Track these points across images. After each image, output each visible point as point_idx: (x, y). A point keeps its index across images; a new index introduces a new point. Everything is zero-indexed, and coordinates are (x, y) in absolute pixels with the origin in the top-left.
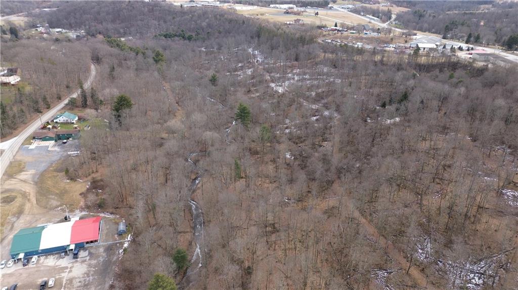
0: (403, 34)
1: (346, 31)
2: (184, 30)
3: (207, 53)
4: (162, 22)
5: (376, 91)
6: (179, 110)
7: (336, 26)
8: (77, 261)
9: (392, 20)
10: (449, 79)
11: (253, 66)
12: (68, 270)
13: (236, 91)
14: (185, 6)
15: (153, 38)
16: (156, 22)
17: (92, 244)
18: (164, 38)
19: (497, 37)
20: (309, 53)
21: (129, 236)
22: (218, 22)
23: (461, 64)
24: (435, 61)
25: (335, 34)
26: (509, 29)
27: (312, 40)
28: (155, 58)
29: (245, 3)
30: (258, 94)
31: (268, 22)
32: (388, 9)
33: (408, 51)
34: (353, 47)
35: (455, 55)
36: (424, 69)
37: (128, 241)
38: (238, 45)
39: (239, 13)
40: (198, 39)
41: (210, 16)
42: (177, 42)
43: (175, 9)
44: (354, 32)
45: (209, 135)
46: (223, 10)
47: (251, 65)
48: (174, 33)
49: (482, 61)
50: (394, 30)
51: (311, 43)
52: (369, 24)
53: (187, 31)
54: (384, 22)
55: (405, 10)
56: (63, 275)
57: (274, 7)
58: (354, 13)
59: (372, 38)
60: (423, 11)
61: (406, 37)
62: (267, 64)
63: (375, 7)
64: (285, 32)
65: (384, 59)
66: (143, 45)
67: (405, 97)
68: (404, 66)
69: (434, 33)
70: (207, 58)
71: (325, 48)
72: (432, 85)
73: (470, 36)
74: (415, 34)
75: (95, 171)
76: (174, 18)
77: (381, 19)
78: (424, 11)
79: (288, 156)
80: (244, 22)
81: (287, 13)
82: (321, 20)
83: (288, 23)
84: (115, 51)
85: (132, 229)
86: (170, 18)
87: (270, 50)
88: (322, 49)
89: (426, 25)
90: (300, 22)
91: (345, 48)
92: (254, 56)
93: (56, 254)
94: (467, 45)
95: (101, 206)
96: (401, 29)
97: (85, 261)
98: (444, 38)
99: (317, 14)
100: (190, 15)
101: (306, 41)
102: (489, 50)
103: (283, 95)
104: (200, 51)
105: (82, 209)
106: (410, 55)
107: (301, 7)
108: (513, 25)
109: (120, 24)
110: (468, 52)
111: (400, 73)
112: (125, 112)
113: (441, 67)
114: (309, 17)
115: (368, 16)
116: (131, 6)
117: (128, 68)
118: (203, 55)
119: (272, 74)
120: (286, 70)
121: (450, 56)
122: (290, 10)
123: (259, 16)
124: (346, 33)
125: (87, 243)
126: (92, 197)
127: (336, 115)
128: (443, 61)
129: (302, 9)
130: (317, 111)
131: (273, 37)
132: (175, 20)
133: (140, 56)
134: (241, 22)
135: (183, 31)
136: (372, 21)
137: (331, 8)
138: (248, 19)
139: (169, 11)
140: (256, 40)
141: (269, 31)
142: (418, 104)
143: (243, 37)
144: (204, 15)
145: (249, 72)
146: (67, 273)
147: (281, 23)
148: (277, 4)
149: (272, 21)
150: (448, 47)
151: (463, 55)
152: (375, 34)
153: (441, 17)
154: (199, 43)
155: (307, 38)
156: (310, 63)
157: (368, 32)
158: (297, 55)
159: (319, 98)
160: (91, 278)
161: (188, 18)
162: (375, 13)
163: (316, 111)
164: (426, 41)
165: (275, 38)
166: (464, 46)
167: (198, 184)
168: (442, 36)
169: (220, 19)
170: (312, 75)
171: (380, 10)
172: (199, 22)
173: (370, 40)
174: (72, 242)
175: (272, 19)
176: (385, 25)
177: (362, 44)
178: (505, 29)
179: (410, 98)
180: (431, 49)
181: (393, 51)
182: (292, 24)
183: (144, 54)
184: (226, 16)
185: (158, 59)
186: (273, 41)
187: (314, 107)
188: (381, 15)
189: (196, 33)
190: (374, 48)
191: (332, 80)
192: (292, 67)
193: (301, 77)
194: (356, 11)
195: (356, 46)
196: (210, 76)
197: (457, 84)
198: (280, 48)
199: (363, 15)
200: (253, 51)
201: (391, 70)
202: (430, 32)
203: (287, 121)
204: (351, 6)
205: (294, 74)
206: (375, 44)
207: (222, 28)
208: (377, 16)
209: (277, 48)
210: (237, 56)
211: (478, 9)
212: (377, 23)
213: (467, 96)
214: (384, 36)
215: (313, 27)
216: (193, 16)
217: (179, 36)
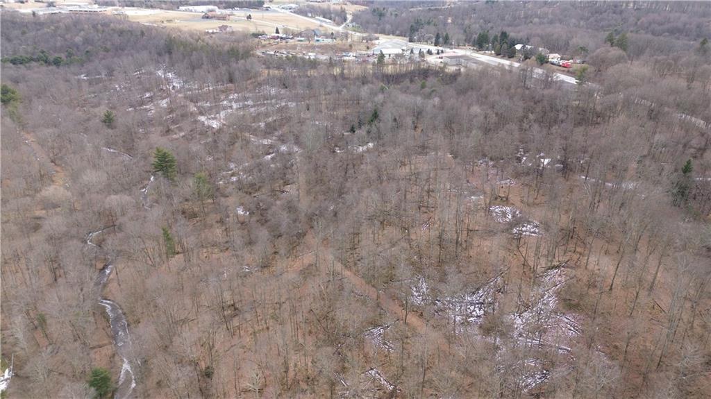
0: (363, 38)
1: (291, 39)
2: (45, 50)
3: (90, 83)
5: (340, 113)
6: (57, 172)
7: (277, 32)
9: (348, 21)
10: (421, 90)
11: (169, 95)
13: (147, 134)
14: (41, 13)
18: (11, 65)
19: (467, 36)
20: (247, 71)
21: (7, 371)
22: (100, 35)
23: (432, 70)
24: (404, 70)
25: (278, 43)
26: (478, 26)
27: (247, 54)
29: (141, 5)
30: (183, 134)
31: (180, 31)
32: (341, 8)
33: (372, 60)
34: (303, 59)
35: (424, 61)
36: (393, 80)
37: (6, 380)
38: (139, 66)
39: (134, 20)
40: (71, 62)
41: (86, 26)
42: (36, 69)
43: (23, 18)
44: (302, 39)
45: (114, 200)
46: (106, 17)
47: (165, 94)
48: (28, 56)
49: (453, 66)
50: (352, 34)
51: (247, 57)
52: (320, 28)
53: (51, 52)
54: (338, 24)
55: (363, 8)
57: (186, 10)
58: (298, 14)
59: (326, 45)
60: (382, 9)
61: (367, 41)
62: (189, 90)
63: (324, 5)
64: (207, 44)
65: (345, 71)
67: (375, 116)
68: (370, 79)
69: (398, 35)
70: (92, 89)
71: (268, 63)
72: (404, 99)
73: (438, 37)
74: (377, 39)
76: (24, 33)
77: (334, 21)
78: (384, 9)
79: (240, 212)
80: (143, 33)
81: (206, 17)
82: (255, 24)
83: (211, 31)
85: (10, 360)
86: (16, 32)
87: (190, 71)
88: (264, 64)
89: (388, 27)
90: (228, 29)
91: (294, 62)
92: (168, 81)
94: (436, 48)
96: (360, 32)
98: (411, 41)
99: (249, 17)
100: (53, 28)
101: (240, 56)
102: (460, 52)
103: (220, 130)
104: (79, 81)
106: (374, 64)
107: (225, 8)
108: (482, 21)
110: (438, 56)
111: (366, 87)
113: (411, 76)
114: (239, 21)
115: (317, 17)
118: (85, 85)
119: (199, 104)
120: (218, 95)
121: (419, 62)
122: (210, 14)
123: (166, 24)
124: (292, 41)
127: (296, 149)
128: (412, 68)
129: (228, 12)
130: (271, 146)
131: (192, 52)
132: (27, 35)
134: (139, 33)
135: (43, 52)
136: (324, 24)
137: (267, 9)
138: (149, 29)
139: (14, 23)
140: (167, 58)
141: (185, 44)
142: (390, 124)
143: (144, 55)
144: (75, 26)
145: (164, 103)
147: (200, 31)
148: (190, 5)
149: (185, 29)
150: (416, 52)
151: (433, 60)
152: (329, 41)
153: (404, 15)
154: (74, 69)
155: (241, 51)
156: (251, 83)
157: (320, 39)
158: (230, 74)
159: (270, 130)
161: (48, 33)
162: (326, 14)
163: (270, 148)
164: (390, 46)
165: (194, 52)
166: (434, 49)
167: (109, 274)
168: (408, 39)
169: (103, 31)
170: (255, 99)
171: (332, 9)
172: (68, 36)
173: (324, 49)
175: (186, 26)
176: (340, 29)
177: (314, 54)
178: (474, 26)
179: (381, 115)
180: (397, 55)
181: (353, 61)
182: (217, 32)
184: (112, 25)
185: (7, 98)
186: (192, 58)
187: (266, 142)
188: (333, 15)
189: (66, 53)
190: (331, 58)
191: (283, 104)
192: (227, 92)
193: (241, 104)
194: (301, 12)
195: (308, 57)
196: (102, 115)
197: (430, 94)
198: (205, 67)
199: (311, 17)
200: (165, 74)
201: (355, 84)
202: (393, 34)
203: (232, 166)
204: (293, 6)
205: (231, 101)
206: (331, 53)
207: (109, 43)
208: (329, 16)
209: (200, 66)
210: (140, 83)
211: (444, 3)
212: (330, 27)
213: (442, 108)
214: (340, 42)
215: (245, 36)
216: (57, 28)
217: (38, 60)
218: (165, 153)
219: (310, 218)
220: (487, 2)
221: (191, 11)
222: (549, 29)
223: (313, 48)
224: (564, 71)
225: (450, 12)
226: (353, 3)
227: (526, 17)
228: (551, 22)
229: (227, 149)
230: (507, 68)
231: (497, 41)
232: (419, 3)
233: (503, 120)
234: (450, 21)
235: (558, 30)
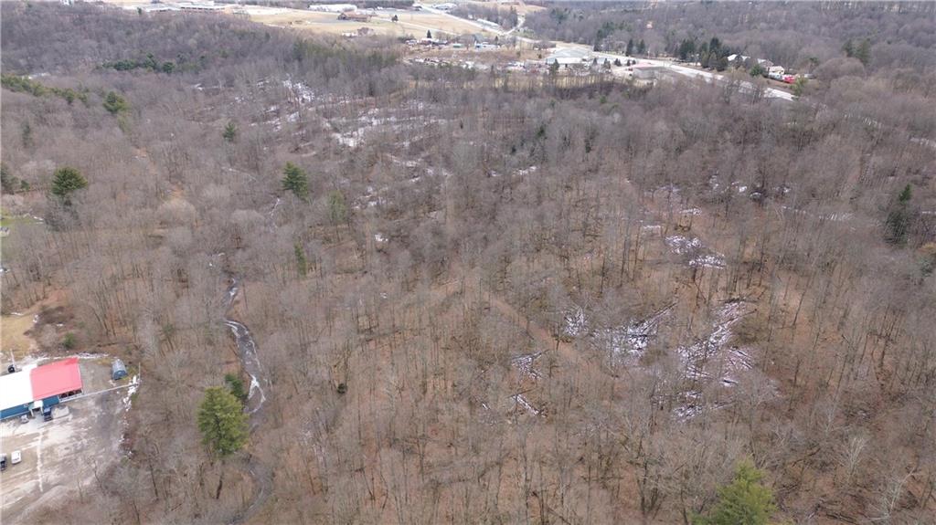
0: (535, 46)
1: (446, 44)
2: (154, 54)
3: (207, 93)
4: (105, 42)
5: (499, 132)
6: (173, 190)
7: (429, 36)
8: (52, 424)
9: (519, 26)
10: (600, 105)
11: (298, 109)
12: (40, 438)
13: (272, 152)
14: (148, 10)
15: (93, 71)
16: (94, 43)
17: (71, 398)
18: (115, 70)
19: (669, 45)
20: (391, 82)
21: (135, 378)
22: (217, 38)
23: (617, 84)
24: (582, 83)
25: (429, 49)
26: (684, 32)
27: (393, 60)
28: (108, 105)
29: (263, 4)
30: (314, 153)
31: (313, 34)
32: (512, 8)
33: (542, 71)
34: (459, 68)
35: (608, 73)
36: (567, 96)
37: (135, 385)
38: (263, 76)
39: (256, 21)
40: (183, 69)
41: (201, 27)
42: (144, 76)
43: (128, 17)
44: (459, 45)
46: (224, 16)
47: (294, 107)
48: (134, 61)
49: (644, 79)
50: (521, 41)
51: (392, 65)
52: (483, 33)
53: (160, 56)
54: (506, 29)
55: (539, 9)
56: (33, 444)
57: (318, 10)
58: (456, 16)
59: (488, 52)
60: (563, 10)
61: (540, 49)
62: (321, 103)
63: (489, 5)
64: (345, 49)
65: (510, 84)
66: (78, 84)
67: (542, 132)
68: (539, 92)
69: (580, 43)
70: (209, 101)
71: (415, 72)
72: (579, 115)
73: (630, 44)
74: (554, 46)
75: (41, 297)
76: (128, 33)
77: (501, 24)
78: (566, 10)
79: (379, 239)
80: (268, 36)
81: (343, 18)
82: (404, 29)
83: (348, 35)
84: (25, 97)
85: (137, 368)
86: (121, 33)
87: (323, 80)
88: (412, 74)
89: (569, 32)
90: (369, 32)
91: (451, 72)
92: (297, 93)
93: (10, 419)
94: (627, 58)
95: (70, 346)
96: (531, 38)
97: (67, 421)
98: (596, 50)
99: (395, 19)
100: (162, 27)
101: (383, 63)
102: (656, 63)
103: (357, 149)
104: (194, 91)
105: (35, 354)
106: (545, 74)
107: (366, 7)
108: (691, 25)
109: (15, 49)
110: (628, 68)
111: (532, 101)
112: (76, 197)
113: (590, 90)
114: (382, 23)
115: (479, 20)
116: (33, 15)
117: (60, 125)
118: (201, 96)
119: (333, 119)
120: (356, 110)
121: (601, 74)
122: (347, 14)
123: (294, 26)
124: (447, 47)
125: (64, 396)
126: (50, 335)
127: (444, 173)
128: (593, 81)
129: (369, 12)
130: (416, 169)
131: (326, 58)
132: (133, 36)
133: (77, 104)
134: (264, 36)
135: (151, 57)
136: (488, 28)
137: (418, 9)
138: (275, 31)
139: (117, 22)
140: (296, 64)
141: (318, 49)
142: (558, 141)
143: (270, 61)
144: (188, 26)
145: (292, 118)
146: (40, 441)
147: (335, 35)
148: (323, 3)
149: (318, 32)
150: (601, 62)
151: (620, 72)
152: (492, 48)
154: (187, 76)
155: (384, 58)
156: (395, 97)
157: (481, 45)
158: (370, 85)
159: (416, 150)
160: (85, 441)
161: (156, 33)
162: (491, 15)
163: (415, 171)
164: (567, 54)
165: (329, 58)
166: (623, 59)
168: (593, 47)
169: (221, 33)
170: (400, 115)
171: (499, 10)
172: (180, 38)
173: (485, 56)
174: (36, 397)
175: (318, 29)
177: (473, 63)
178: (678, 32)
179: (546, 132)
180: (576, 66)
181: (520, 72)
182: (355, 37)
183: (83, 99)
184: (232, 26)
185: (113, 106)
186: (326, 65)
187: (409, 164)
188: (500, 18)
189: (178, 59)
190: (492, 67)
191: (433, 121)
192: (366, 106)
193: (383, 120)
194: (460, 13)
195: (464, 66)
196: (223, 129)
197: (610, 111)
198: (341, 75)
199: (473, 19)
200: (293, 84)
201: (519, 98)
202: (575, 42)
203: (370, 189)
204: (450, 5)
205: (370, 117)
206: (493, 61)
207: (228, 48)
208: (494, 19)
209: (336, 75)
210: (265, 95)
211: (647, 4)
212: (494, 30)
213: (622, 124)
214: (506, 49)
215: (391, 40)
216: (167, 28)
217: (145, 65)
218: (295, 169)
219: (456, 244)
220: (702, 2)
221: (325, 10)
222: (775, 36)
223: (472, 55)
224: (785, 87)
225: (652, 14)
226: (527, 3)
227: (750, 22)
228: (783, 28)
229: (365, 169)
230: (708, 80)
231: (705, 50)
232: (614, 4)
233: (691, 138)
234: (649, 26)
235: (788, 38)
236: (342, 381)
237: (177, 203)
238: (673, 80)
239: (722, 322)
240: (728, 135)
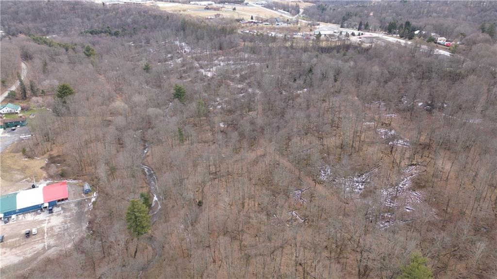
0: (309, 24)
1: (261, 23)
2: (110, 26)
3: (136, 47)
4: (85, 20)
5: (288, 70)
6: (117, 97)
7: (252, 18)
8: (53, 215)
9: (300, 14)
10: (342, 57)
11: (182, 56)
12: (47, 222)
13: (169, 78)
14: (108, 4)
15: (79, 35)
16: (80, 20)
17: (63, 202)
18: (90, 34)
19: (382, 25)
20: (231, 42)
21: (95, 193)
22: (142, 18)
23: (352, 45)
24: (333, 44)
25: (252, 25)
26: (391, 17)
27: (232, 31)
28: (86, 52)
29: (167, 1)
30: (190, 79)
31: (191, 17)
32: (297, 4)
33: (312, 38)
34: (267, 36)
35: (349, 40)
36: (325, 51)
37: (95, 197)
38: (165, 38)
39: (162, 10)
40: (124, 34)
41: (134, 12)
42: (104, 38)
43: (98, 7)
44: (268, 23)
46: (146, 7)
47: (180, 55)
48: (100, 30)
49: (368, 43)
50: (301, 22)
51: (232, 34)
52: (281, 17)
53: (113, 28)
54: (293, 15)
55: (311, 5)
56: (43, 225)
57: (195, 4)
58: (267, 8)
59: (283, 27)
60: (324, 5)
61: (311, 26)
62: (194, 53)
63: (285, 2)
64: (207, 25)
65: (294, 44)
66: (71, 41)
67: (310, 71)
68: (309, 49)
69: (334, 23)
70: (137, 51)
71: (244, 38)
72: (330, 61)
73: (361, 24)
74: (319, 25)
75: (50, 150)
76: (97, 15)
77: (291, 13)
78: (326, 5)
79: (222, 125)
80: (168, 18)
81: (207, 9)
82: (238, 14)
83: (209, 17)
84: (44, 47)
85: (96, 188)
86: (93, 15)
87: (196, 41)
88: (242, 38)
89: (327, 17)
90: (220, 16)
91: (263, 38)
92: (182, 47)
93: (32, 212)
94: (359, 32)
95: (63, 175)
96: (306, 20)
97: (60, 214)
98: (342, 27)
99: (234, 9)
100: (114, 13)
101: (228, 32)
102: (374, 35)
103: (212, 78)
104: (130, 46)
105: (46, 179)
106: (313, 40)
107: (219, 3)
108: (394, 14)
109: (41, 23)
110: (359, 37)
111: (306, 54)
112: (69, 99)
113: (338, 49)
114: (228, 11)
115: (279, 10)
116: (50, 5)
117: (62, 62)
118: (133, 49)
119: (200, 62)
120: (212, 57)
121: (344, 40)
122: (209, 7)
123: (182, 12)
124: (262, 24)
125: (59, 201)
126: (53, 169)
127: (257, 91)
128: (339, 44)
129: (221, 5)
130: (242, 89)
131: (198, 29)
132: (99, 17)
133: (71, 51)
134: (165, 18)
135: (108, 28)
136: (283, 15)
137: (246, 4)
138: (172, 15)
139: (92, 9)
140: (182, 32)
141: (193, 25)
142: (319, 76)
143: (169, 30)
144: (127, 12)
145: (179, 61)
146: (46, 224)
147: (203, 17)
148: (197, 1)
149: (194, 16)
150: (344, 34)
151: (354, 39)
152: (285, 25)
153: (339, 9)
154: (126, 38)
155: (228, 30)
156: (233, 50)
157: (279, 23)
158: (220, 44)
159: (243, 79)
160: (69, 224)
161: (111, 16)
162: (285, 8)
163: (242, 90)
164: (326, 29)
165: (199, 30)
166: (356, 32)
167: (146, 153)
168: (340, 26)
169: (144, 16)
170: (235, 61)
171: (290, 5)
172: (123, 18)
173: (282, 30)
174: (45, 201)
175: (194, 14)
176: (294, 18)
177: (275, 33)
178: (387, 18)
179: (313, 71)
180: (331, 35)
181: (300, 38)
182: (213, 19)
183: (74, 49)
184: (150, 12)
185: (88, 53)
186: (198, 33)
187: (239, 86)
188: (290, 9)
189: (122, 29)
190: (285, 35)
191: (252, 64)
192: (218, 55)
193: (226, 63)
194: (269, 6)
195: (270, 35)
196: (143, 66)
197: (349, 59)
198: (205, 39)
199: (276, 10)
200: (180, 43)
201: (299, 52)
202: (330, 22)
203: (218, 99)
204: (264, 2)
205: (220, 61)
206: (286, 32)
207: (148, 23)
208: (287, 10)
209: (202, 39)
210: (166, 48)
211: (371, 2)
212: (287, 16)
213: (355, 68)
214: (293, 25)
215: (232, 21)
216: (117, 13)
217: (105, 32)
218: (180, 87)
219: (262, 129)
220: (401, 1)
221: (198, 4)
222: (441, 21)
223: (274, 29)
224: (447, 49)
225: (373, 8)
226: (305, 2)
227: (428, 13)
228: (446, 16)
229: (216, 89)
230: (403, 44)
231: (402, 28)
232: (352, 2)
233: (393, 75)
234: (371, 14)
235: (449, 22)
236: (200, 199)
237: (119, 104)
238: (383, 44)
239: (406, 176)
240: (413, 74)
